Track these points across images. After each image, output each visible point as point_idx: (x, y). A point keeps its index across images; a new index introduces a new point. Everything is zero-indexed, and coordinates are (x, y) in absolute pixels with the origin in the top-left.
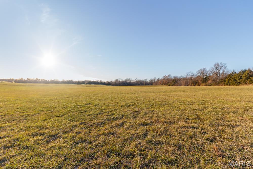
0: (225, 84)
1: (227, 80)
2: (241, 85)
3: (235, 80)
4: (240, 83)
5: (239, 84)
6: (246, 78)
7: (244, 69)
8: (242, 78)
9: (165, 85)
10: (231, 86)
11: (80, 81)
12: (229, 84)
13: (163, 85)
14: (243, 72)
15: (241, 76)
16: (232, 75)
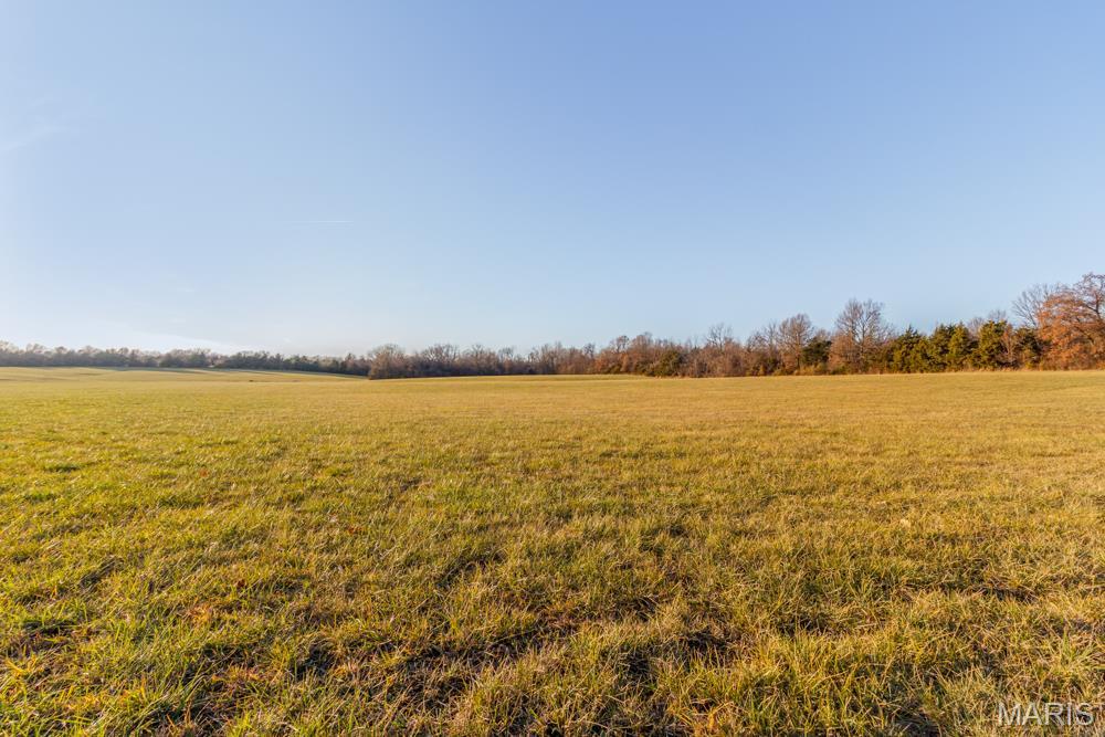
0: (890, 369)
1: (897, 355)
2: (950, 371)
3: (925, 356)
4: (945, 365)
5: (943, 366)
6: (961, 350)
7: (946, 324)
8: (947, 351)
9: (628, 371)
10: (912, 374)
11: (253, 355)
12: (905, 367)
13: (618, 372)
14: (947, 333)
15: (946, 345)
16: (910, 341)
